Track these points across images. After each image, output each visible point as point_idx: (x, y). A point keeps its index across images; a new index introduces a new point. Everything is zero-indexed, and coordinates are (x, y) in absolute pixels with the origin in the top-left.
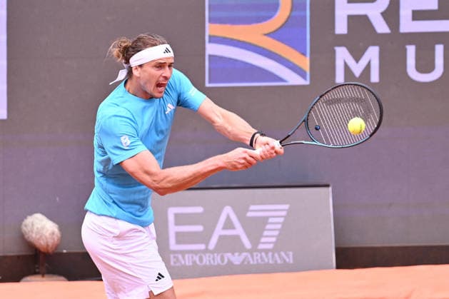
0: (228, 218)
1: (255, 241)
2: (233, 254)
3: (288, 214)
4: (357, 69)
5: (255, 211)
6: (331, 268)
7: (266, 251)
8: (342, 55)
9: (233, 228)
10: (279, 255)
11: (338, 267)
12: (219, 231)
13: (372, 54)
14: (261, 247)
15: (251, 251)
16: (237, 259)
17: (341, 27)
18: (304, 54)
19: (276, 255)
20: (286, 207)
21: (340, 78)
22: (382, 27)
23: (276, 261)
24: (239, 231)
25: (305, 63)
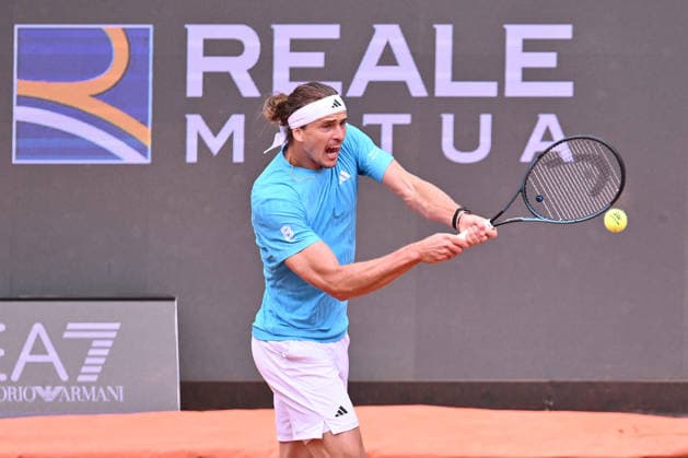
0: (38, 338)
1: (74, 371)
2: (44, 388)
3: (118, 335)
4: (215, 144)
5: (75, 330)
6: (173, 408)
7: (88, 385)
8: (195, 124)
9: (45, 352)
10: (105, 390)
11: (184, 408)
12: (26, 356)
13: (236, 124)
14: (81, 378)
15: (67, 385)
16: (49, 394)
17: (194, 88)
18: (144, 123)
19: (101, 390)
20: (117, 326)
21: (192, 156)
22: (249, 89)
23: (101, 399)
24: (52, 356)
25: (145, 135)
